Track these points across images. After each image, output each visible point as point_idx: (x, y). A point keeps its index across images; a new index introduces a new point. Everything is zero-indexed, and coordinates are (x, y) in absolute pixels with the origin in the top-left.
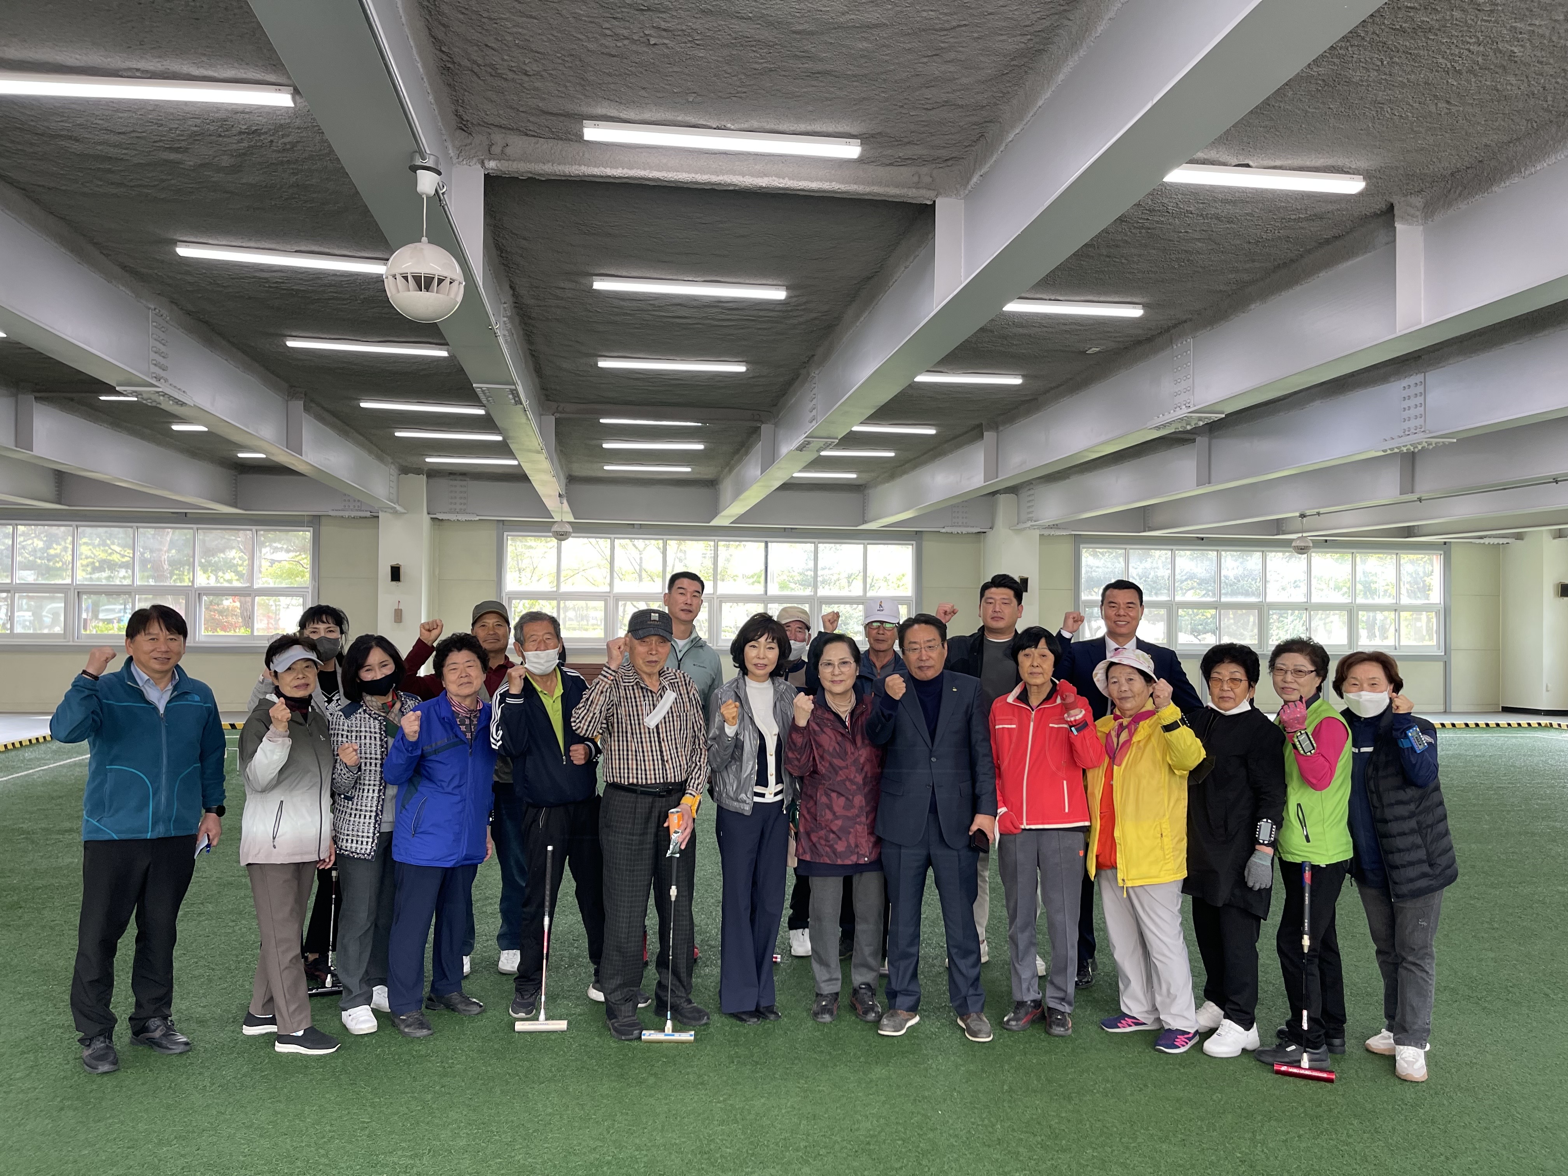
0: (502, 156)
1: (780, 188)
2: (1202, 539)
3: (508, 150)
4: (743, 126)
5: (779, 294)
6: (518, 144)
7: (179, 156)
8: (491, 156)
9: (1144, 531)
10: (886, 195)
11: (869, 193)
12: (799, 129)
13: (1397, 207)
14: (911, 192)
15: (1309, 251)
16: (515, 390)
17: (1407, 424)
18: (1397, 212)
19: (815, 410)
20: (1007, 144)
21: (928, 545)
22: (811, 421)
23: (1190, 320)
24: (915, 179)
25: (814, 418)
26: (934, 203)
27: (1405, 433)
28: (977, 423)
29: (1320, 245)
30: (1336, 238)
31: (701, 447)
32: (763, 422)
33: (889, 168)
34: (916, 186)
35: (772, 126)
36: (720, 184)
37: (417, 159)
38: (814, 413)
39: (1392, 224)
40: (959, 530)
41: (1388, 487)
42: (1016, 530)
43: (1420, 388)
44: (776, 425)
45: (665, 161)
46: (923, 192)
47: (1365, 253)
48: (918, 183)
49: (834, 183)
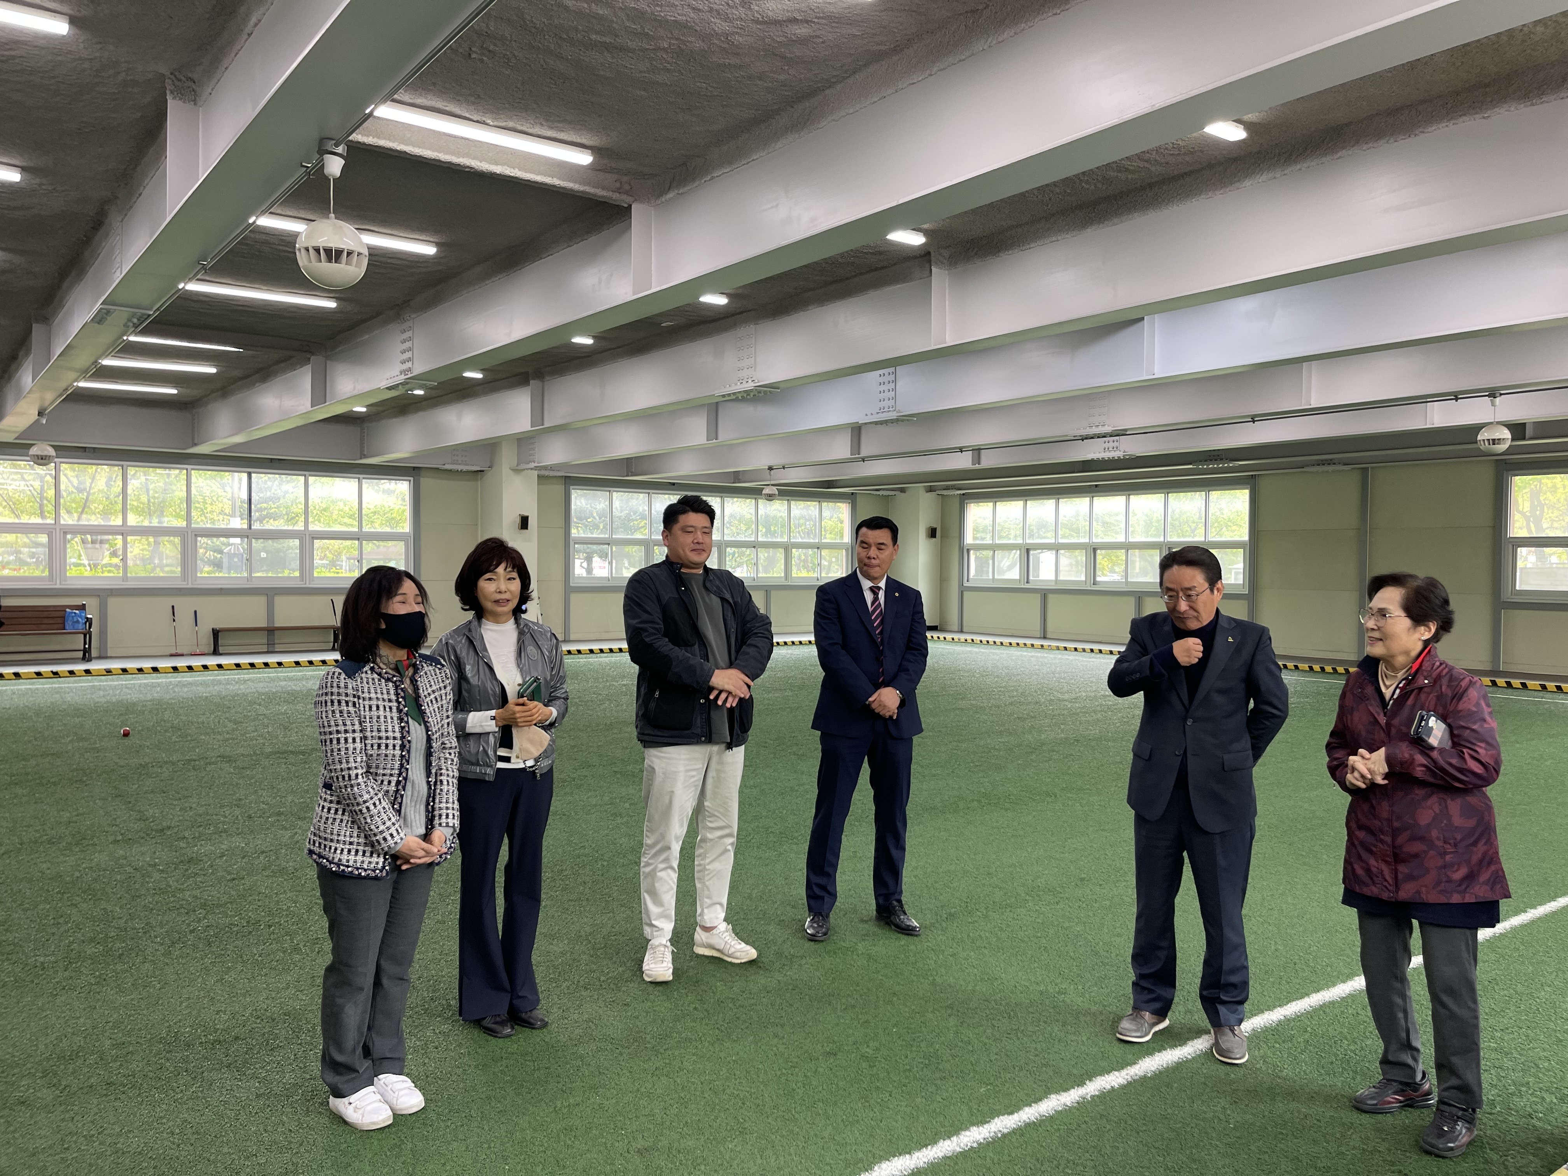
1: (510, 177)
2: (674, 484)
4: (502, 125)
5: (431, 250)
9: (627, 476)
10: (595, 195)
11: (582, 192)
12: (545, 135)
13: (933, 254)
14: (615, 196)
15: (861, 274)
16: (149, 316)
17: (882, 404)
18: (933, 259)
19: (411, 352)
20: (713, 178)
21: (426, 482)
22: (403, 362)
23: (754, 310)
24: (618, 185)
25: (409, 360)
26: (630, 206)
27: (882, 410)
28: (522, 371)
29: (871, 271)
30: (883, 268)
31: (213, 370)
32: (313, 354)
33: (598, 173)
34: (618, 190)
35: (524, 129)
36: (459, 165)
37: (330, 145)
38: (408, 355)
39: (927, 266)
40: (459, 468)
41: (841, 449)
42: (517, 471)
43: (892, 377)
44: (328, 358)
45: (409, 136)
46: (624, 197)
47: (904, 282)
48: (620, 188)
49: (555, 179)
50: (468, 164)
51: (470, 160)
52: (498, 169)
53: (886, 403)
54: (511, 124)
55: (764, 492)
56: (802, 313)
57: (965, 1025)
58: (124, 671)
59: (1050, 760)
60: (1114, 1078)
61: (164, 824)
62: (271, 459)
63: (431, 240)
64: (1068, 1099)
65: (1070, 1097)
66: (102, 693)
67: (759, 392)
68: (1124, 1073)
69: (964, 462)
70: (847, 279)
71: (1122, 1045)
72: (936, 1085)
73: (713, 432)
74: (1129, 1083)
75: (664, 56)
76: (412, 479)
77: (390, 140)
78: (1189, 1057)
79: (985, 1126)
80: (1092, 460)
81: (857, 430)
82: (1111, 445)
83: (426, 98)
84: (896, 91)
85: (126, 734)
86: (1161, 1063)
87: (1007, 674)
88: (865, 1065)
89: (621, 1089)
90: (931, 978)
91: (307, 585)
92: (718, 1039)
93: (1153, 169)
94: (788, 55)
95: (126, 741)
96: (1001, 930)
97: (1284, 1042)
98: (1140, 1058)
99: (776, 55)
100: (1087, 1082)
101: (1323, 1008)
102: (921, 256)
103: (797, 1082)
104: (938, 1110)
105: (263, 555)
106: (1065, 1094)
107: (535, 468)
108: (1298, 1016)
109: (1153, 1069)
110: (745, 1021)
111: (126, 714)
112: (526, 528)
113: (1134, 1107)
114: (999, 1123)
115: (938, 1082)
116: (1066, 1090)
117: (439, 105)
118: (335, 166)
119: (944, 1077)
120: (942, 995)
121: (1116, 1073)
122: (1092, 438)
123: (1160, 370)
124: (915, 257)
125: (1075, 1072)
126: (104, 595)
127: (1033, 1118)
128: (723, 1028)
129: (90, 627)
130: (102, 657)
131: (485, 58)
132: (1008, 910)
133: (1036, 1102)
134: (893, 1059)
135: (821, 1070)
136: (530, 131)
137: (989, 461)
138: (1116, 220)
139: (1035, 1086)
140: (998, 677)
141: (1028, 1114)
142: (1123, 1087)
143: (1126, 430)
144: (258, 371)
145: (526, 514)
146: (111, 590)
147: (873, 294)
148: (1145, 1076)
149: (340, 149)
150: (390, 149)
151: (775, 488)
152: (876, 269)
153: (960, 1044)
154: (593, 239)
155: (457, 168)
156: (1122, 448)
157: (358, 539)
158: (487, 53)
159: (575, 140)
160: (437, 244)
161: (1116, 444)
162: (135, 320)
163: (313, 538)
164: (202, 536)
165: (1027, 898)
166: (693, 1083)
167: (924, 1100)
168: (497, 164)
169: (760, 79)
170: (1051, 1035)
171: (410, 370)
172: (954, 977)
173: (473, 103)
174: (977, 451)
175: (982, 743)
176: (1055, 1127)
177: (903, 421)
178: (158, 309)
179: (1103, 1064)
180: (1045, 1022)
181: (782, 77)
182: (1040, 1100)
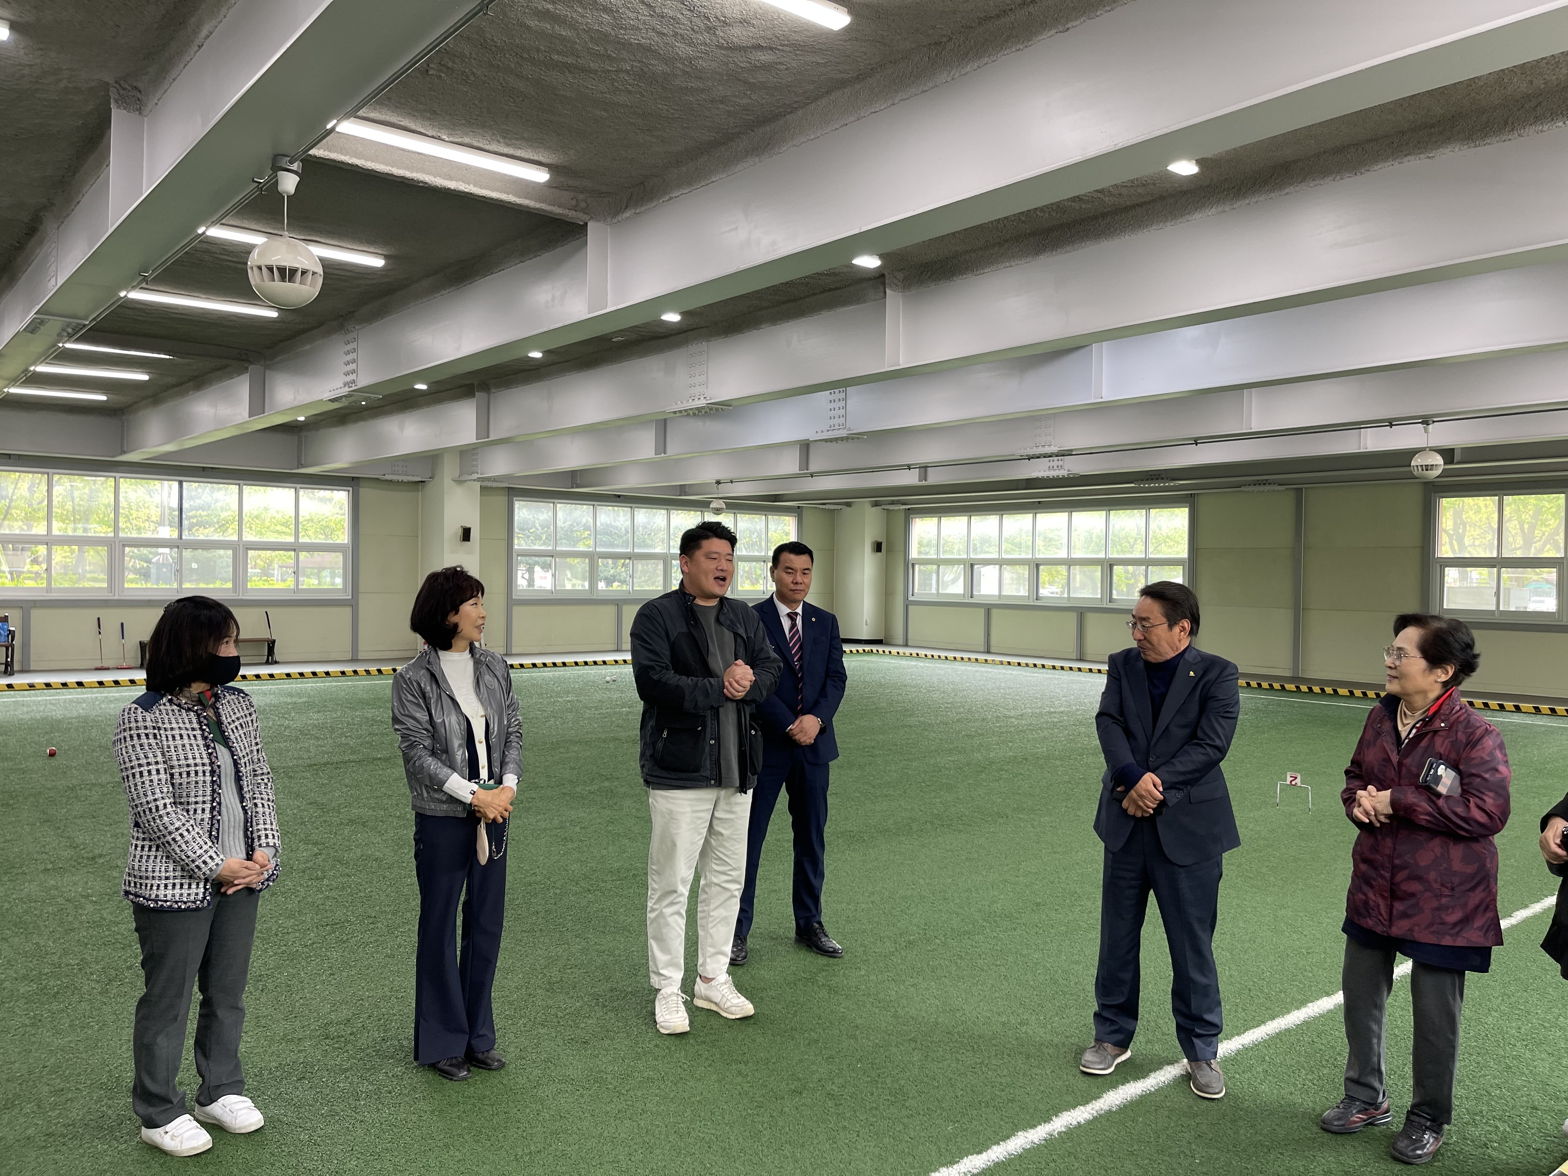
1: (464, 192)
2: (619, 496)
4: (456, 140)
5: (378, 262)
9: (572, 487)
10: (551, 213)
11: (538, 209)
12: (502, 151)
13: (887, 276)
14: (572, 214)
15: (814, 294)
16: (85, 326)
17: (832, 422)
18: (887, 281)
19: (355, 365)
20: (671, 198)
21: (365, 492)
22: (347, 374)
23: (707, 327)
24: (574, 203)
25: (353, 372)
26: (586, 224)
27: (832, 428)
28: (468, 382)
29: (824, 291)
30: (837, 289)
31: (145, 377)
32: (251, 363)
33: (553, 190)
34: (575, 208)
35: (480, 145)
36: (413, 179)
37: (284, 162)
38: (353, 366)
39: (881, 288)
40: (400, 478)
41: (789, 464)
42: (459, 482)
43: (842, 395)
44: (267, 367)
45: (361, 149)
46: (580, 215)
47: (858, 304)
48: (576, 206)
49: (511, 196)
51: (424, 175)
52: (452, 185)
53: (837, 421)
54: (467, 140)
55: (711, 506)
56: (755, 331)
57: (929, 1059)
58: (48, 685)
59: (1001, 779)
60: (1080, 1113)
61: (96, 852)
62: (204, 468)
63: (380, 252)
64: (1036, 1136)
65: (1037, 1134)
66: (25, 709)
67: (711, 409)
68: (1089, 1107)
69: (911, 478)
70: (801, 298)
71: (1086, 1078)
72: (904, 1124)
73: (662, 446)
74: (1095, 1118)
75: (626, 78)
76: (351, 489)
77: (342, 153)
78: (1153, 1089)
79: (955, 1167)
80: (1037, 479)
81: (805, 447)
82: (1056, 463)
83: (380, 112)
84: (858, 119)
85: (52, 754)
86: (1125, 1096)
87: (953, 690)
88: (830, 1104)
89: (584, 1134)
90: (893, 1010)
91: (241, 597)
92: (681, 1078)
93: (1107, 199)
94: (751, 80)
95: (53, 762)
96: (961, 957)
97: (1243, 1072)
98: (1104, 1092)
99: (739, 80)
100: (1054, 1118)
101: (1280, 1036)
102: (875, 278)
103: (763, 1123)
104: (906, 1150)
105: (194, 566)
106: (1032, 1131)
107: (478, 479)
108: (1256, 1045)
109: (1117, 1103)
110: (707, 1059)
111: (51, 732)
112: (469, 540)
113: (1101, 1144)
114: (968, 1163)
115: (905, 1120)
116: (1033, 1126)
117: (394, 119)
118: (289, 183)
119: (912, 1116)
120: (904, 1027)
121: (1082, 1108)
122: (1038, 457)
123: (1108, 394)
124: (870, 279)
125: (1041, 1106)
126: (27, 606)
127: (1001, 1157)
128: (685, 1066)
129: (12, 640)
130: (24, 671)
131: (443, 75)
132: (966, 937)
133: (1004, 1140)
134: (859, 1097)
135: (786, 1109)
136: (487, 147)
137: (935, 478)
138: (1068, 248)
139: (1002, 1123)
140: (944, 692)
141: (997, 1153)
142: (1089, 1122)
143: (1071, 450)
144: (195, 378)
145: (468, 526)
146: (35, 601)
147: (826, 315)
148: (1110, 1110)
149: (295, 166)
150: (342, 163)
151: (721, 501)
152: (830, 290)
153: (926, 1079)
154: (547, 256)
155: (411, 183)
156: (1066, 467)
157: (295, 550)
158: (445, 70)
159: (532, 158)
160: (386, 257)
161: (1060, 463)
162: (70, 330)
163: (247, 549)
164: (130, 546)
165: (985, 924)
166: (658, 1126)
167: (892, 1141)
168: (451, 179)
169: (722, 102)
170: (1015, 1068)
171: (354, 382)
172: (916, 1009)
173: (430, 119)
174: (924, 469)
175: (932, 761)
176: (1024, 1166)
177: (853, 439)
178: (94, 319)
179: (1069, 1098)
180: (1009, 1055)
181: (745, 101)
182: (1008, 1138)
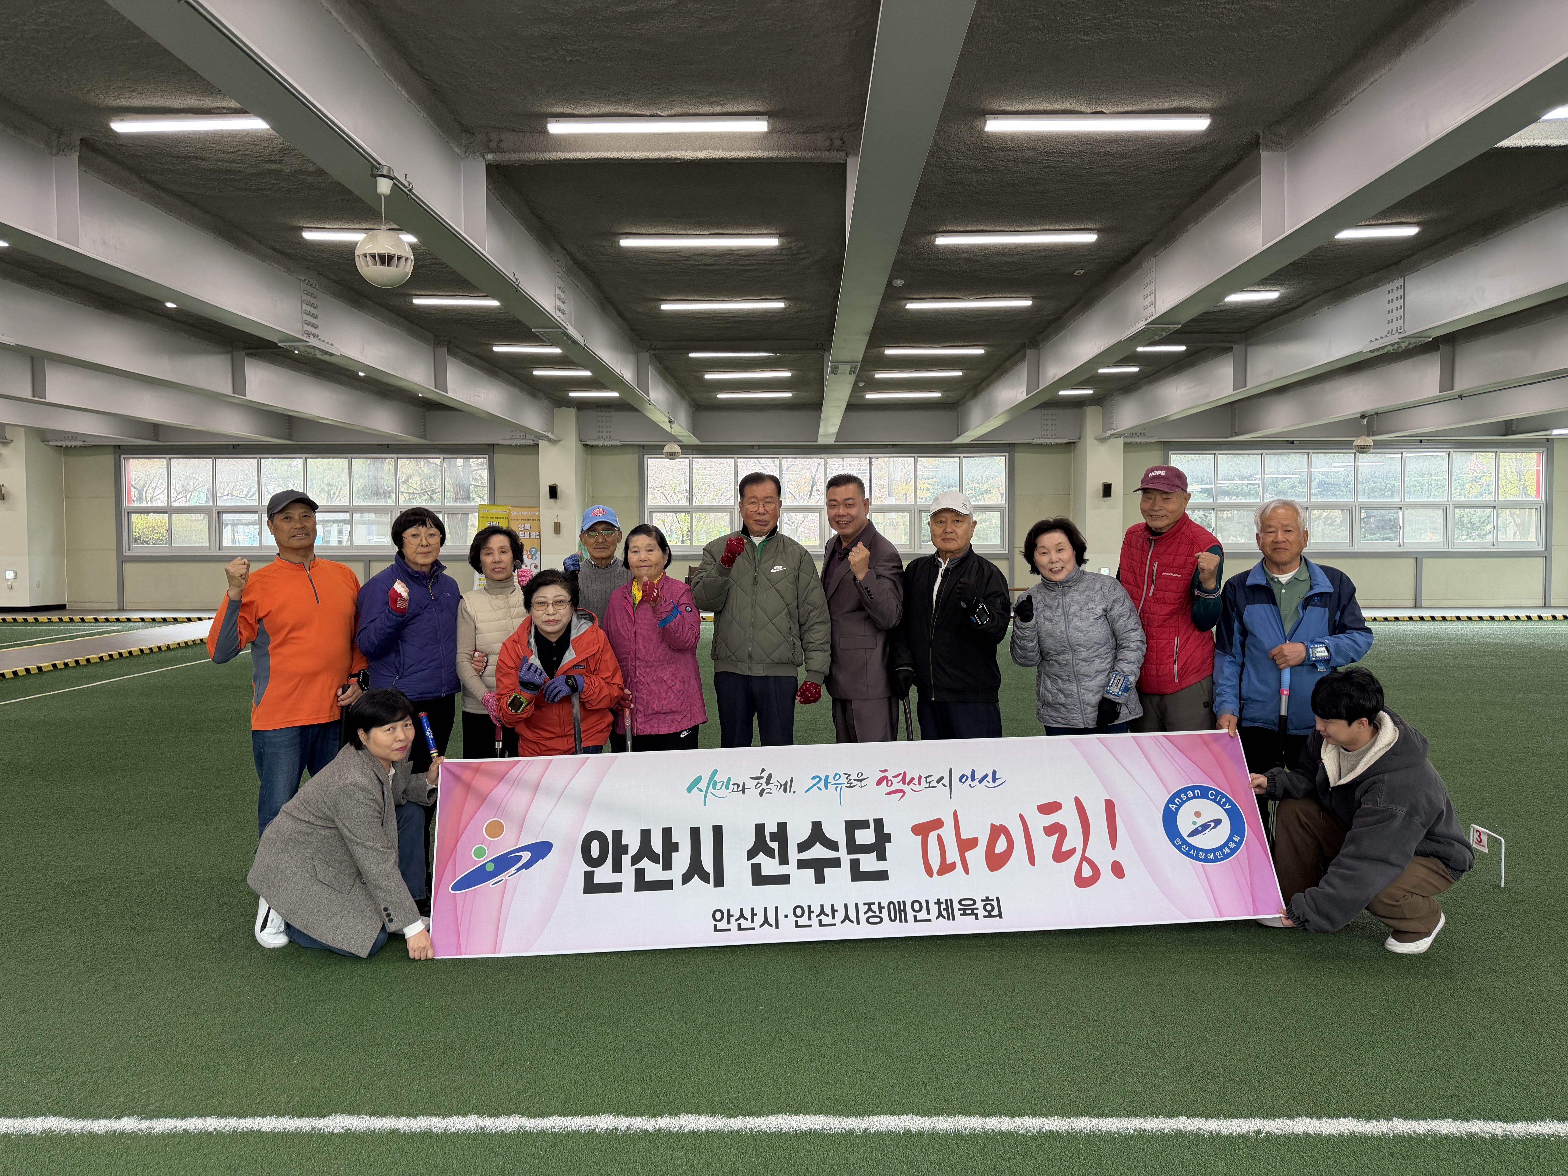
0: (498, 150)
1: (716, 159)
2: (1292, 442)
3: (503, 145)
4: (672, 113)
5: (774, 242)
6: (509, 140)
7: (278, 166)
8: (491, 151)
9: (1231, 436)
14: (827, 155)
26: (844, 162)
40: (1048, 441)
42: (1102, 440)
46: (837, 154)
48: (832, 146)
50: (674, 156)
63: (774, 232)
76: (1007, 455)
107: (1117, 435)
112: (1107, 497)
117: (611, 110)
136: (700, 112)
145: (1109, 482)
173: (631, 101)
